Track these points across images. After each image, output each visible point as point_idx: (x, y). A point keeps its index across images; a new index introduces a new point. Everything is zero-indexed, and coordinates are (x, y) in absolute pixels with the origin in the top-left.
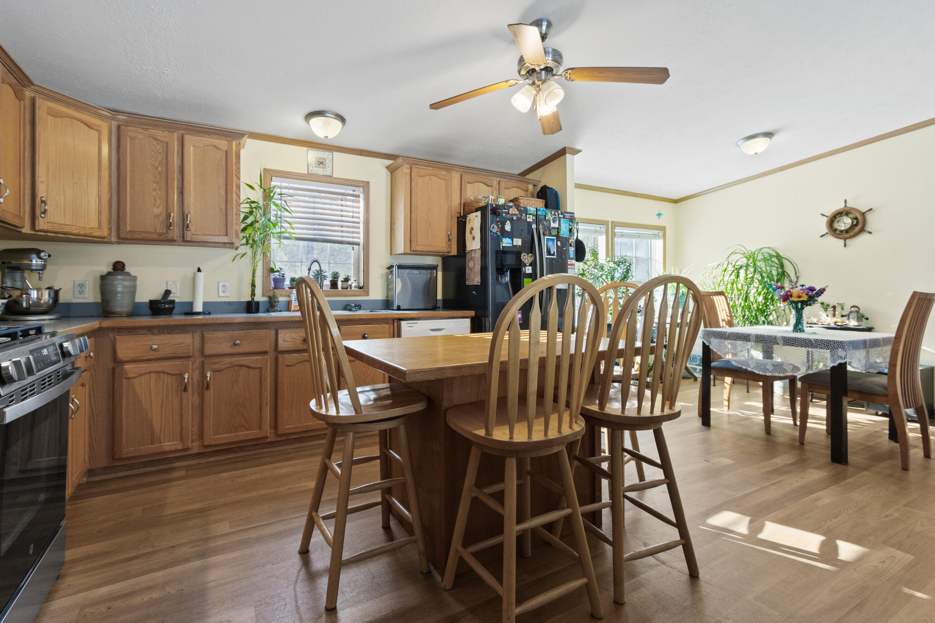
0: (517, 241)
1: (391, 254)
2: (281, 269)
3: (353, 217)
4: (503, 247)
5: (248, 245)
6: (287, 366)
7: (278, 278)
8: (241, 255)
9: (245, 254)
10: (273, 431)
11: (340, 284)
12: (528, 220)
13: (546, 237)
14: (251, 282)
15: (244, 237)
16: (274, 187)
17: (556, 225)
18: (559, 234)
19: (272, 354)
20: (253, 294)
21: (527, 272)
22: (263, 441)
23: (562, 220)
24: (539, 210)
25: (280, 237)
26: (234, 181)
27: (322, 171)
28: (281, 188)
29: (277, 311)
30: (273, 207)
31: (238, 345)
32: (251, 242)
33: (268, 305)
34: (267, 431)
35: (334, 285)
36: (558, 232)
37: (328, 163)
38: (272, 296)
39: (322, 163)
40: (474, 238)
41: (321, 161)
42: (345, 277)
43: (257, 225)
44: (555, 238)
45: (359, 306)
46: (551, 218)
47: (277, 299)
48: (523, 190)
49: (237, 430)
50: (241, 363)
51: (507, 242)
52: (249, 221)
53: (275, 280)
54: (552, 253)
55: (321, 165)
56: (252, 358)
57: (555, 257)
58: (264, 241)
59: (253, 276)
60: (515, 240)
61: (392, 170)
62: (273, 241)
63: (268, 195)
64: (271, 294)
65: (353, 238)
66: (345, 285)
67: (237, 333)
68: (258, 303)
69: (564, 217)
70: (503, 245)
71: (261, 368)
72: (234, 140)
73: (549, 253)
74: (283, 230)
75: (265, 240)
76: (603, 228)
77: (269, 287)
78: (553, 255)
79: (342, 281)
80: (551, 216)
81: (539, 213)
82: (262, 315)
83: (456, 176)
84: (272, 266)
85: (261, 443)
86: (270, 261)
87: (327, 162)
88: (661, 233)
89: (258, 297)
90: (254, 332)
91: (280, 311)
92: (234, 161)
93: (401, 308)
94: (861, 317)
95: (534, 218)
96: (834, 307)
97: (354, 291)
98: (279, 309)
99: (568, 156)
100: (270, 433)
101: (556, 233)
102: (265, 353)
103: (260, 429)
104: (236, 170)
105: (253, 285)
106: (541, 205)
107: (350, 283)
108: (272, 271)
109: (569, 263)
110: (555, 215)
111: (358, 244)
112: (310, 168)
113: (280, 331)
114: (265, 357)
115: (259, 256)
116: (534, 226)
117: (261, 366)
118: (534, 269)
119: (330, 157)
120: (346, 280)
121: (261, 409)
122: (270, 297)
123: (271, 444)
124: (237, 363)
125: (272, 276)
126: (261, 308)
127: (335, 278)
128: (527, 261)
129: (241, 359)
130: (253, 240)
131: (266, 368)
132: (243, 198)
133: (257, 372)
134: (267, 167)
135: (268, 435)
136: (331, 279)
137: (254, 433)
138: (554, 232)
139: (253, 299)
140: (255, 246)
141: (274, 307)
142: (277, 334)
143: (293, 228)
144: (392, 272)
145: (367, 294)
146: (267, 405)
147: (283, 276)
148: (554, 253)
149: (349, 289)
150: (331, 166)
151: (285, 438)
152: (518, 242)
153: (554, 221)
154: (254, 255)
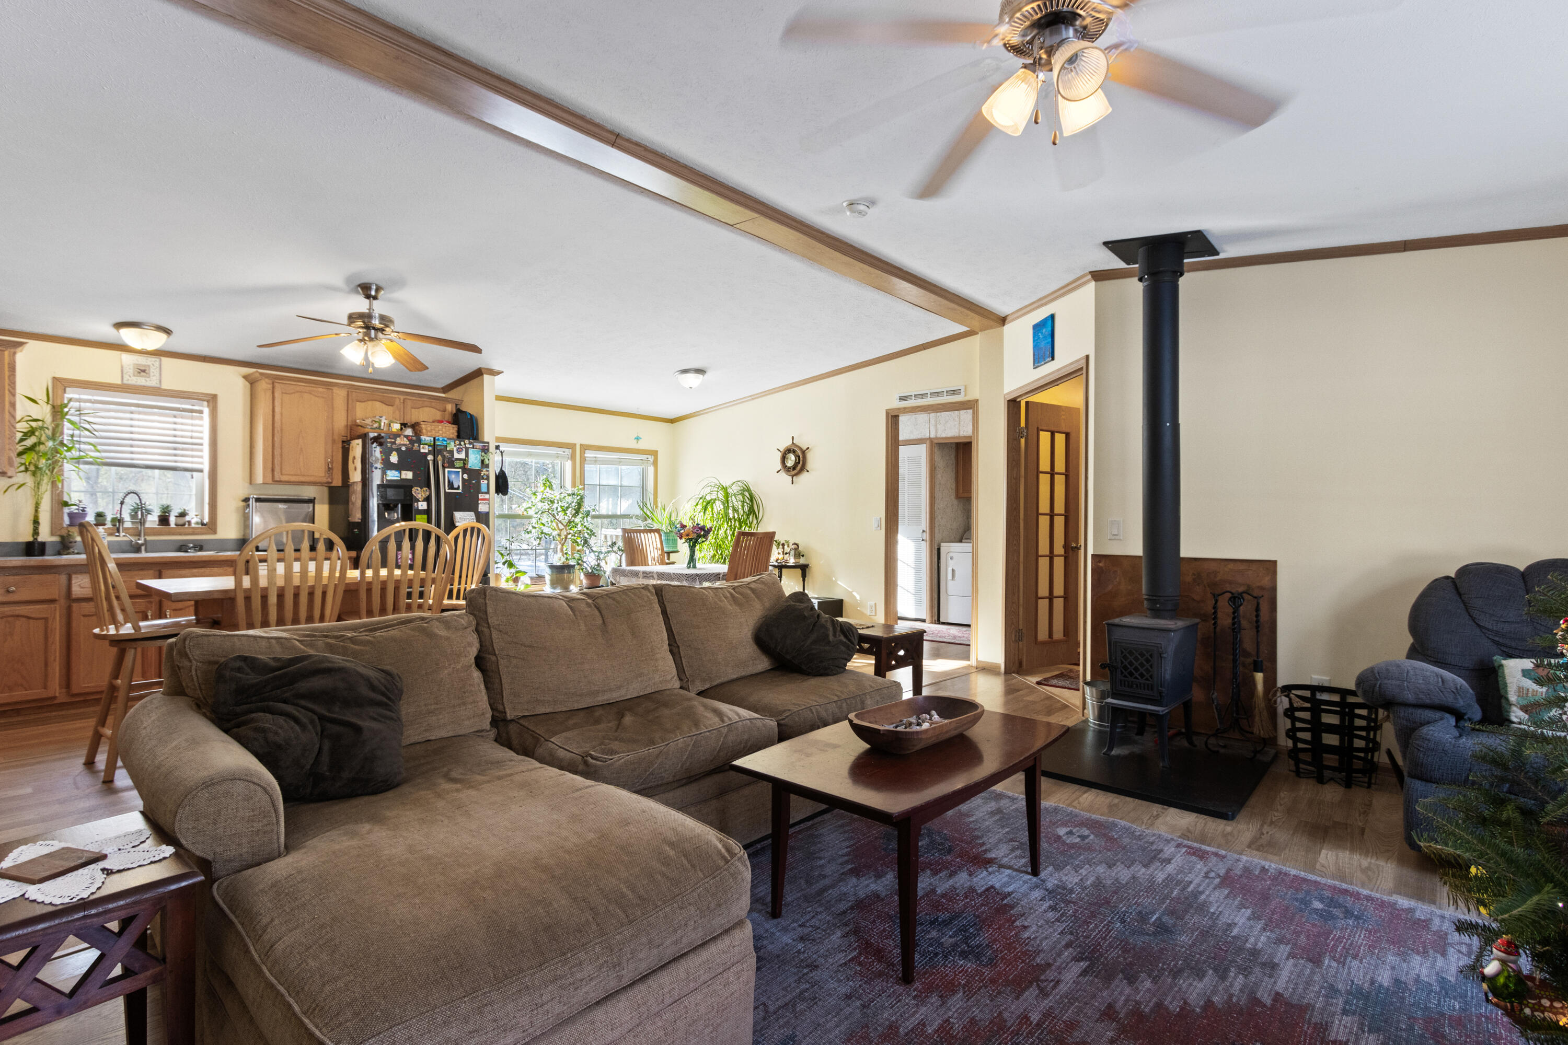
0: (406, 474)
1: (251, 483)
2: (80, 501)
3: (192, 438)
4: (387, 480)
5: (28, 473)
6: (84, 616)
7: (76, 513)
8: (16, 486)
9: (24, 484)
10: (64, 690)
11: (172, 520)
12: (422, 451)
13: (447, 470)
14: (32, 518)
15: (22, 464)
16: (70, 400)
17: (462, 456)
18: (466, 466)
19: (63, 602)
20: (36, 532)
21: (420, 508)
22: (49, 703)
23: (470, 451)
24: (438, 440)
25: (78, 460)
26: (7, 399)
27: (144, 381)
28: (79, 401)
29: (73, 553)
30: (66, 424)
31: (13, 592)
32: (32, 468)
33: (59, 547)
34: (55, 688)
35: (164, 520)
36: (464, 464)
37: (154, 371)
38: (65, 535)
39: (144, 371)
40: (355, 469)
41: (143, 368)
42: (180, 511)
43: (42, 448)
44: (460, 470)
45: (200, 547)
46: (455, 449)
47: (74, 538)
48: (439, 410)
49: (10, 689)
50: (17, 613)
51: (392, 475)
52: (29, 442)
53: (71, 515)
54: (456, 486)
55: (142, 373)
56: (32, 607)
57: (460, 491)
58: (54, 468)
59: (36, 511)
60: (403, 472)
61: (251, 381)
62: (67, 467)
63: (58, 412)
64: (64, 533)
65: (192, 463)
66: (181, 521)
67: (11, 579)
68: (43, 545)
69: (473, 448)
70: (388, 478)
71: (46, 619)
72: (7, 349)
73: (451, 486)
74: (82, 454)
75: (54, 466)
76: (568, 452)
77: (61, 524)
78: (458, 488)
79: (176, 516)
80: (455, 446)
81: (438, 443)
82: (49, 559)
83: (340, 395)
84: (66, 498)
85: (47, 705)
86: (62, 492)
87: (152, 370)
88: (651, 458)
89: (45, 535)
90: (36, 577)
91: (78, 553)
92: (7, 373)
93: (260, 549)
94: (798, 554)
95: (430, 448)
96: (783, 545)
97: (193, 528)
98: (76, 551)
99: (486, 378)
100: (60, 693)
101: (462, 465)
102: (52, 601)
103: (45, 687)
104: (9, 385)
105: (36, 522)
106: (451, 431)
107: (187, 518)
108: (66, 504)
109: (480, 497)
110: (460, 444)
111: (201, 471)
112: (126, 377)
113: (74, 576)
114: (52, 606)
115: (46, 486)
116: (430, 457)
117: (45, 616)
118: (429, 505)
119: (157, 364)
120: (183, 515)
121: (46, 665)
122: (62, 537)
123: (62, 706)
124: (11, 613)
125: (66, 510)
126: (48, 549)
127: (166, 512)
128: (420, 496)
129: (18, 608)
130: (37, 467)
131: (54, 618)
132: (19, 414)
133: (41, 624)
134: (57, 376)
135: (57, 695)
136: (159, 514)
137: (36, 693)
138: (458, 464)
139: (36, 539)
140: (38, 475)
141: (68, 548)
142: (70, 580)
143: (99, 451)
144: (249, 505)
145: (215, 532)
146: (55, 660)
147: (83, 511)
148: (459, 486)
149: (187, 526)
150: (158, 375)
151: (82, 699)
152: (408, 475)
153: (459, 451)
154: (38, 485)
